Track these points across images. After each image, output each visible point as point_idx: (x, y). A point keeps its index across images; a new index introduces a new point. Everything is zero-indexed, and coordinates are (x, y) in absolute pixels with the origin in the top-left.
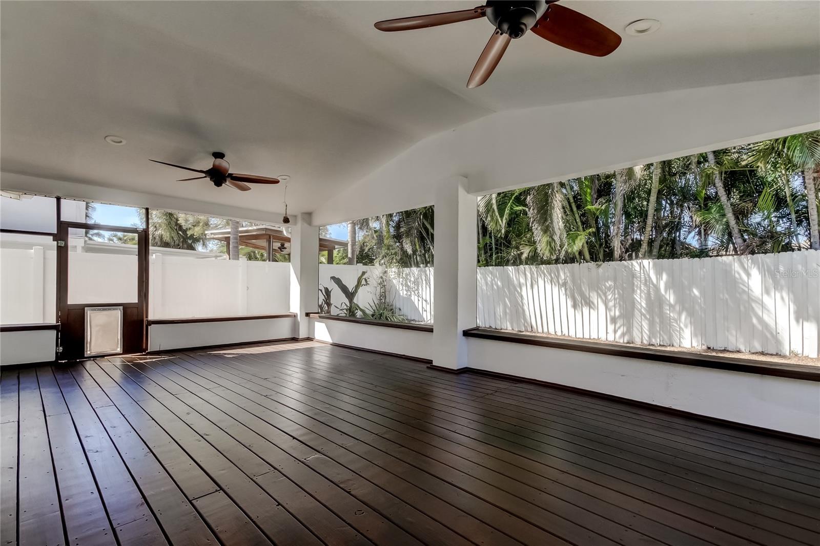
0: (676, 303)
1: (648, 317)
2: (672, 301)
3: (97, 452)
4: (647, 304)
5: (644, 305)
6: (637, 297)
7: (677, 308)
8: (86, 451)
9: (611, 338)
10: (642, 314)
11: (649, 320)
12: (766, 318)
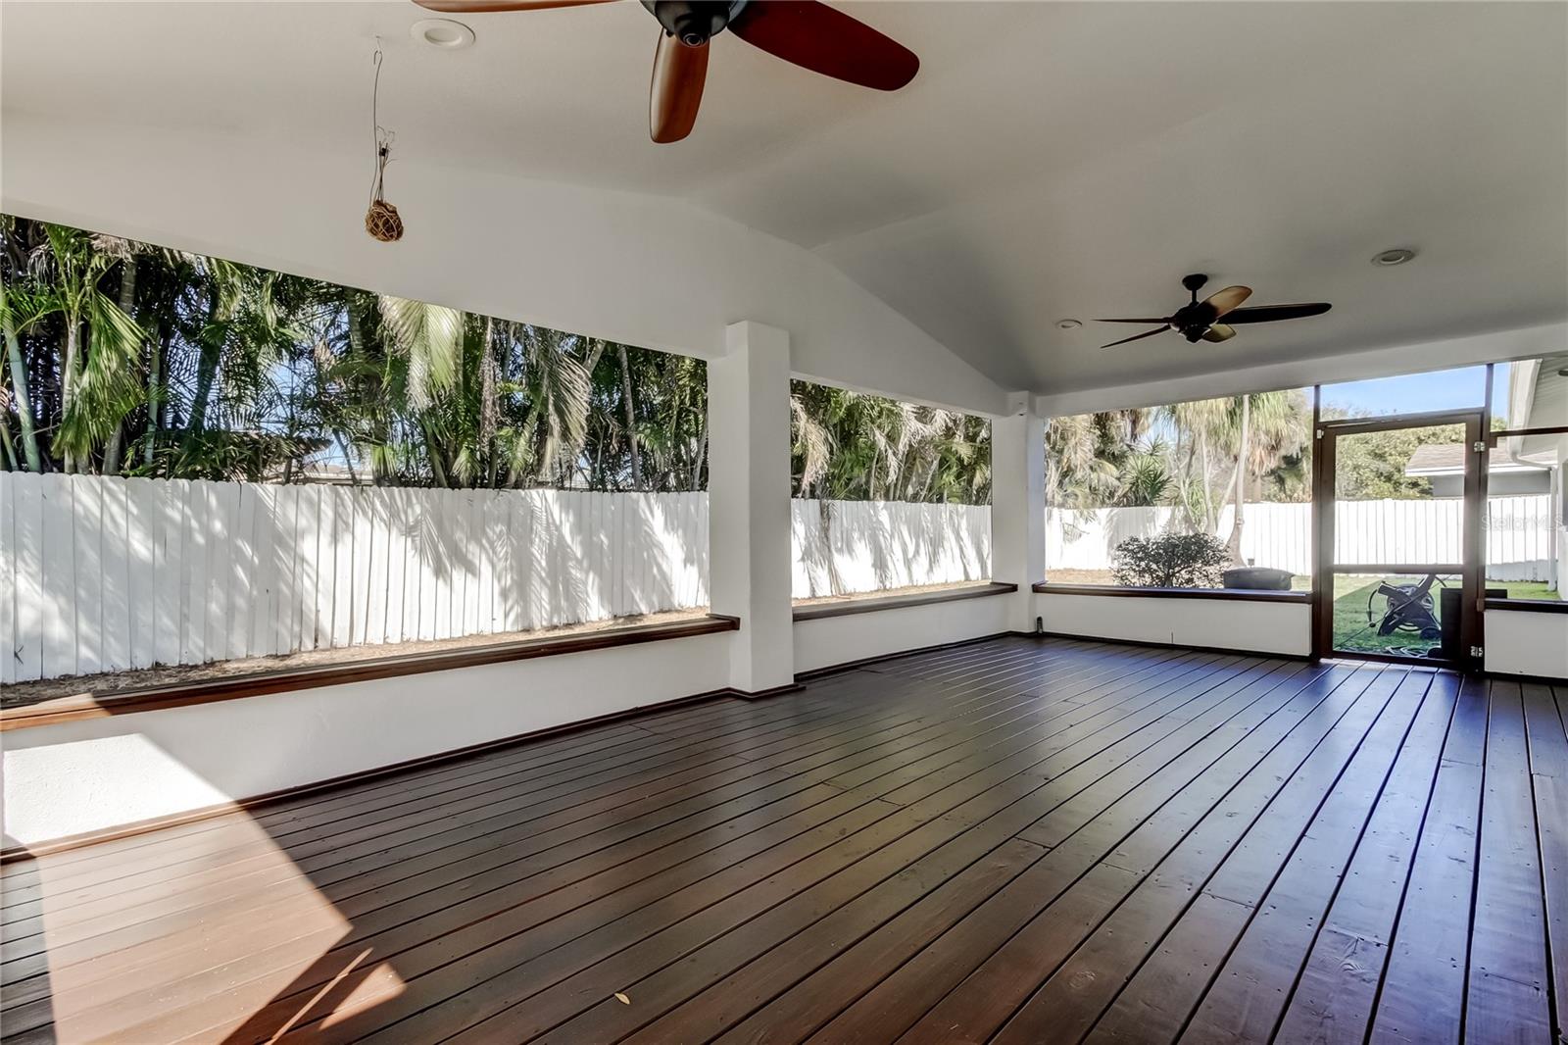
0: (583, 558)
1: (549, 582)
2: (579, 555)
3: (1458, 827)
4: (547, 563)
5: (544, 563)
6: (535, 550)
7: (585, 564)
8: (1476, 835)
9: (499, 627)
10: (542, 580)
11: (550, 589)
12: (665, 567)
